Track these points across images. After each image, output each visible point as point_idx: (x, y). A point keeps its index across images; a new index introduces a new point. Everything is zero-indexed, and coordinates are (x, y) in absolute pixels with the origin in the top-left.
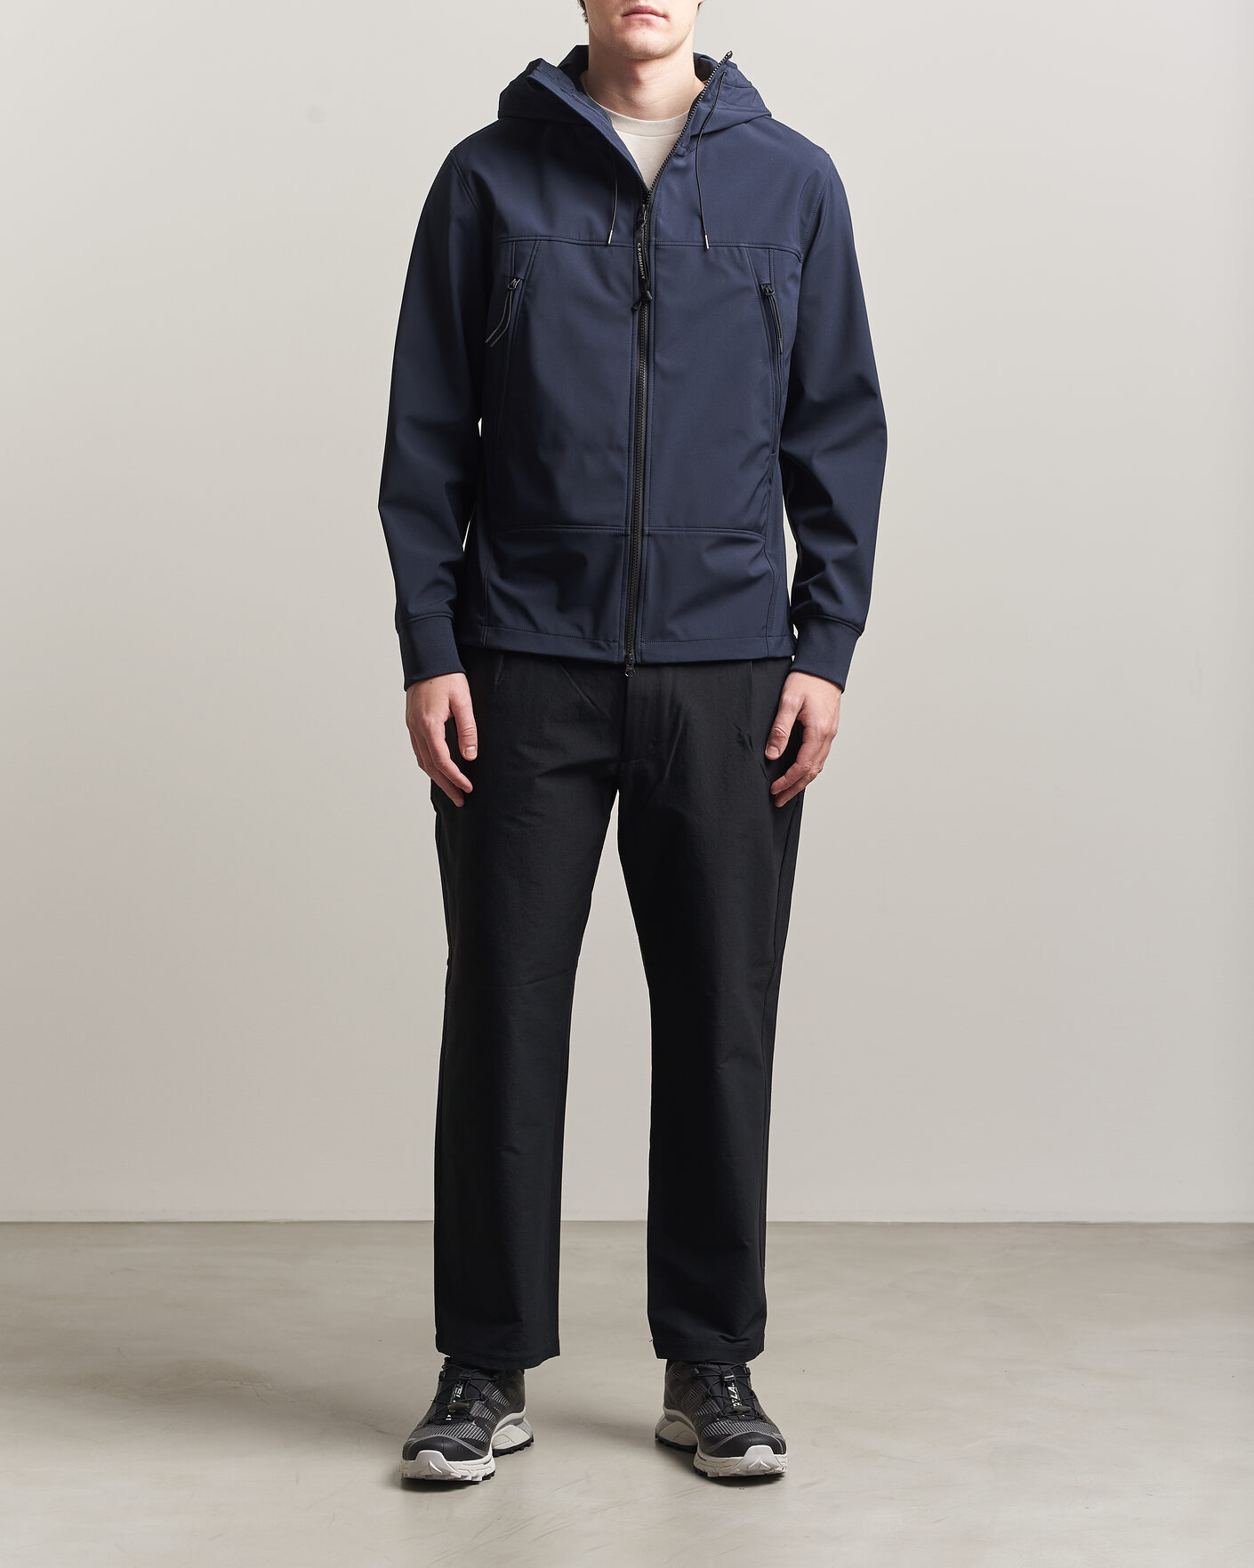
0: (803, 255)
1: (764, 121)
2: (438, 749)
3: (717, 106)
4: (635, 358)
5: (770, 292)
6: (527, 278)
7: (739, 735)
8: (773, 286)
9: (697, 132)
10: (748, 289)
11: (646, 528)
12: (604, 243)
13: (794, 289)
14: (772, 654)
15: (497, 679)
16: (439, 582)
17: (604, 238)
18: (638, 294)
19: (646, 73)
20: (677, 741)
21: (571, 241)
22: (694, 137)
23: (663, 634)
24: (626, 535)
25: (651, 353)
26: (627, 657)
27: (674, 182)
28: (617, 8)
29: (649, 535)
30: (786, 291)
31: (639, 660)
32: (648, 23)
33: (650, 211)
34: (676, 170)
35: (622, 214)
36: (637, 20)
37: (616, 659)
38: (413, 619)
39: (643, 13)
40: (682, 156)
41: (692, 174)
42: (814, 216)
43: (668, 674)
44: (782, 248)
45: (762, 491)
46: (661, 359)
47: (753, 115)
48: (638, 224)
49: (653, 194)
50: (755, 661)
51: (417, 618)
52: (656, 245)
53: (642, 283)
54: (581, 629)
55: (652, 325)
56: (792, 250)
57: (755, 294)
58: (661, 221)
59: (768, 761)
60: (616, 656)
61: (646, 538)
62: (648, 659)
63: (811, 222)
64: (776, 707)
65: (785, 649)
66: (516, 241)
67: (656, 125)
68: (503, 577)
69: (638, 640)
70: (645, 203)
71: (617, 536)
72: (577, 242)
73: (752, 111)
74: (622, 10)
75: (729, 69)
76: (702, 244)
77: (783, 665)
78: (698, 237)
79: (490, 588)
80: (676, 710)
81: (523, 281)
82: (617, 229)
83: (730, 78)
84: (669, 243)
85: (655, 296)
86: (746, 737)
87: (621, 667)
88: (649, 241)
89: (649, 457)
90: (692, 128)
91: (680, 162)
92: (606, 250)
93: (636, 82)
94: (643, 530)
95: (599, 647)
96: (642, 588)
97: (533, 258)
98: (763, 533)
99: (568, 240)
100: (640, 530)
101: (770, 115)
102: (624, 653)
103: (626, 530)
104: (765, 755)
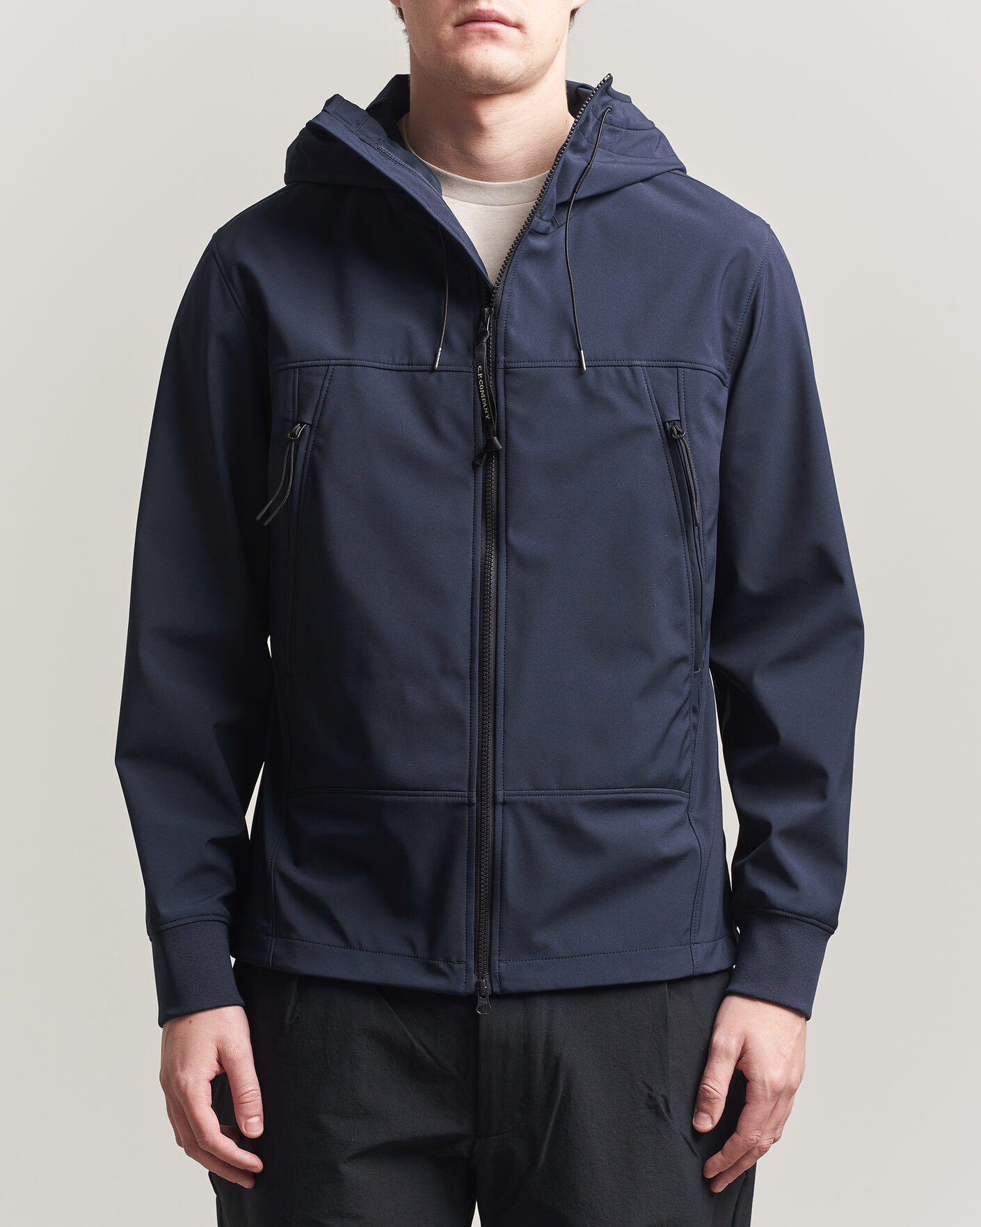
0: (729, 376)
1: (673, 178)
2: (202, 1122)
3: (596, 158)
4: (479, 538)
5: (679, 433)
6: (316, 422)
7: (650, 1097)
8: (684, 422)
9: (566, 198)
10: (646, 429)
11: (500, 793)
12: (429, 368)
13: (716, 427)
14: (699, 971)
15: (289, 1014)
16: (208, 868)
17: (429, 359)
18: (482, 443)
19: (494, 114)
20: (555, 1110)
21: (382, 365)
22: (563, 205)
23: (529, 948)
24: (470, 804)
25: (503, 529)
26: (478, 984)
27: (531, 272)
28: (447, 14)
29: (504, 803)
30: (703, 429)
31: (497, 989)
32: (493, 36)
33: (496, 317)
34: (533, 254)
35: (455, 322)
36: (476, 31)
37: (462, 989)
38: (169, 925)
39: (485, 21)
40: (544, 234)
41: (560, 262)
42: (744, 316)
43: (541, 1009)
44: (697, 366)
45: (682, 726)
46: (516, 538)
47: (655, 169)
48: (479, 336)
49: (499, 293)
50: (672, 983)
51: (175, 924)
52: (506, 368)
53: (487, 424)
54: (413, 946)
55: (503, 487)
56: (712, 369)
57: (657, 437)
58: (513, 332)
59: (697, 1134)
60: (462, 982)
61: (499, 809)
62: (510, 986)
63: (740, 326)
64: (706, 1054)
65: (720, 960)
66: (299, 367)
67: (508, 188)
68: (297, 863)
69: (496, 957)
70: (490, 307)
71: (455, 805)
72: (390, 367)
73: (654, 164)
74: (454, 18)
75: (616, 103)
76: (575, 364)
77: (715, 985)
78: (568, 353)
79: (278, 879)
80: (554, 1064)
81: (311, 426)
82: (448, 345)
83: (620, 114)
84: (527, 364)
85: (507, 443)
86: (660, 1100)
87: (470, 1000)
88: (496, 362)
89: (501, 685)
90: (559, 192)
91: (540, 243)
92: (433, 378)
93: (477, 128)
94: (494, 796)
95: (434, 970)
96: (498, 882)
97: (324, 393)
98: (686, 787)
99: (376, 364)
100: (490, 795)
101: (684, 170)
102: (474, 979)
103: (470, 797)
104: (692, 1124)
